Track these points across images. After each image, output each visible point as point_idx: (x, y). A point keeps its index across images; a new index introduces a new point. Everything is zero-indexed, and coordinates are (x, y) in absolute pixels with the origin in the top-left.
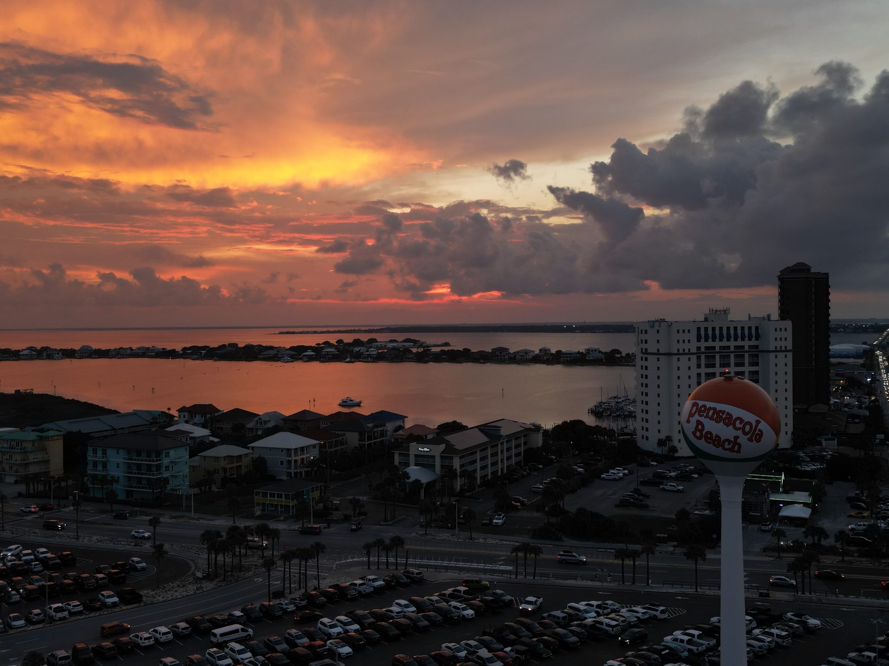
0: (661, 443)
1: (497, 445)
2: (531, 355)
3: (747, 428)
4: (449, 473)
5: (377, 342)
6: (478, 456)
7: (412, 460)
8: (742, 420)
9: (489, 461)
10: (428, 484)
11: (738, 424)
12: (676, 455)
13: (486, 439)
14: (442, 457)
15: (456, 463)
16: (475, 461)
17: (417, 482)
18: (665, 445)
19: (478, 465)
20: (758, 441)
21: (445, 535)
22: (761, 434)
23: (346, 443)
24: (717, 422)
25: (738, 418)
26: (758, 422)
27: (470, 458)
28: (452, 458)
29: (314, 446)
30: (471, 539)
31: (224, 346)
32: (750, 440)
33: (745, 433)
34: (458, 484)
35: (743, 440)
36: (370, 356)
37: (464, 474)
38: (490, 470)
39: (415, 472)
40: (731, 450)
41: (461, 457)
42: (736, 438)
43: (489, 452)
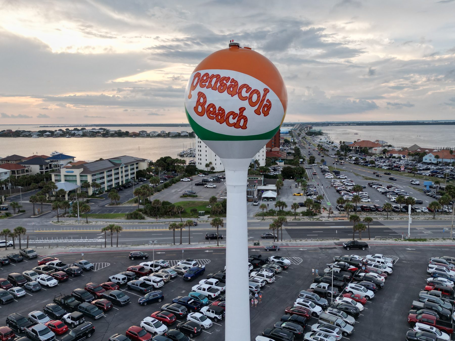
0: (207, 165)
1: (118, 169)
2: (157, 134)
3: (255, 98)
4: (85, 185)
6: (105, 174)
7: (63, 178)
8: (248, 88)
9: (113, 177)
10: (70, 192)
11: (244, 93)
12: (214, 171)
13: (112, 165)
14: (81, 176)
15: (89, 179)
16: (103, 178)
17: (62, 191)
18: (209, 166)
19: (105, 180)
20: (266, 114)
21: (71, 221)
22: (269, 106)
24: (221, 91)
25: (245, 86)
26: (266, 91)
27: (101, 176)
28: (87, 176)
29: (6, 173)
30: (87, 222)
31: (4, 131)
32: (257, 112)
33: (252, 104)
34: (91, 191)
35: (249, 112)
36: (79, 135)
37: (94, 185)
38: (114, 182)
39: (62, 185)
40: (236, 125)
41: (92, 175)
42: (242, 110)
43: (113, 172)
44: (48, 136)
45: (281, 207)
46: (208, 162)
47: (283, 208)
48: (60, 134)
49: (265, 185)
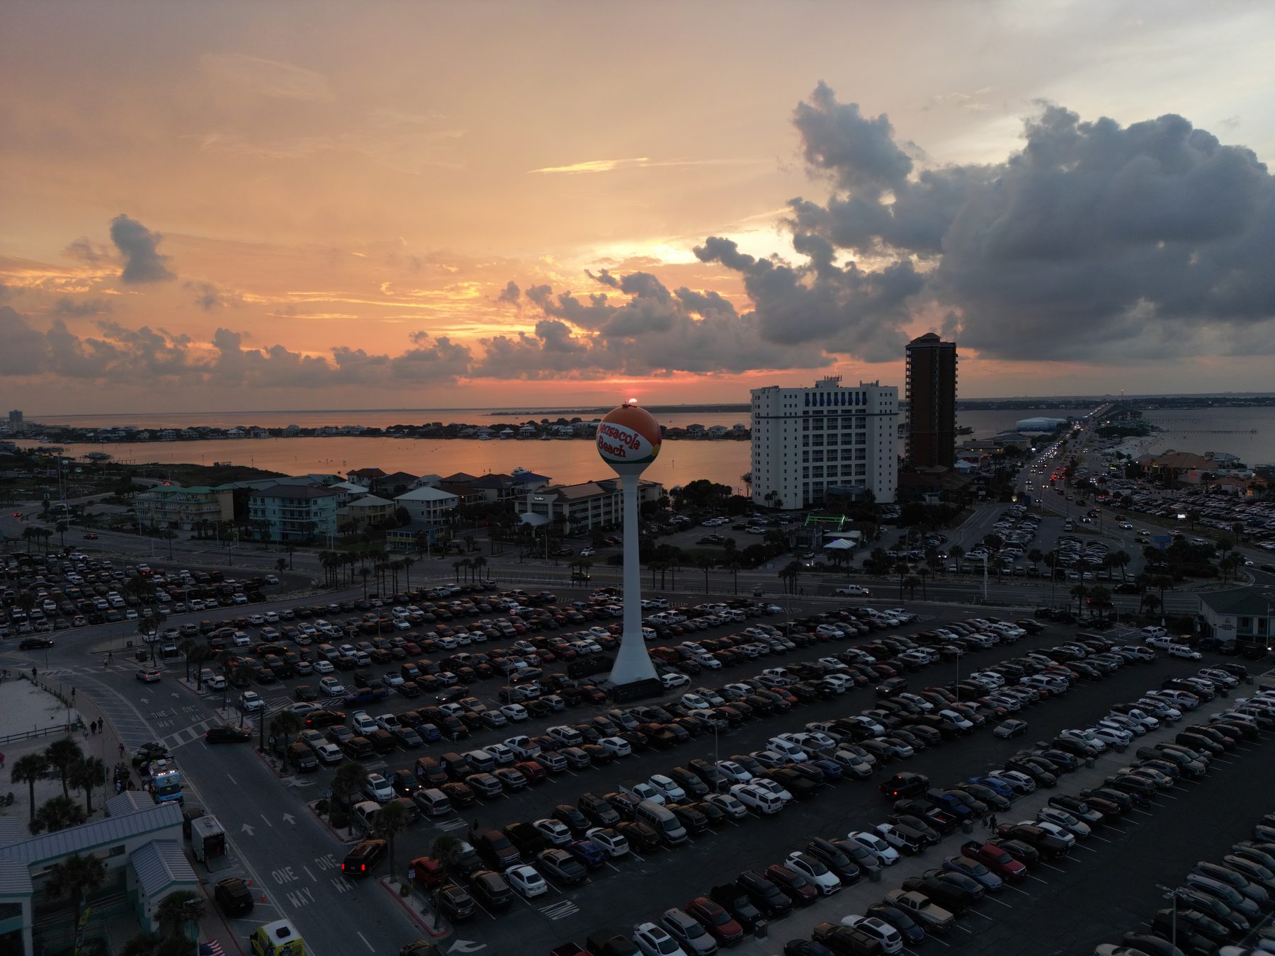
0: (768, 497)
1: (610, 497)
2: (723, 432)
3: (628, 439)
4: (559, 518)
5: (581, 421)
6: (589, 505)
7: (529, 507)
8: (625, 434)
9: (602, 510)
10: (538, 527)
11: (622, 437)
12: (782, 508)
13: (602, 491)
14: (554, 505)
15: (566, 510)
16: (587, 510)
17: (528, 524)
18: (772, 499)
19: (590, 513)
20: (637, 448)
21: (538, 563)
22: (638, 443)
23: (485, 499)
24: (610, 436)
25: (623, 433)
26: (636, 435)
27: (582, 506)
28: (562, 506)
29: (453, 500)
30: (557, 565)
31: (429, 425)
32: (631, 447)
33: (627, 443)
34: (568, 528)
35: (626, 447)
36: (566, 434)
37: (573, 519)
38: (602, 518)
39: (529, 518)
40: (619, 455)
41: (570, 505)
42: (621, 446)
43: (602, 502)
44: (508, 436)
45: (837, 560)
46: (770, 491)
47: (840, 563)
48: (531, 433)
49: (843, 531)
